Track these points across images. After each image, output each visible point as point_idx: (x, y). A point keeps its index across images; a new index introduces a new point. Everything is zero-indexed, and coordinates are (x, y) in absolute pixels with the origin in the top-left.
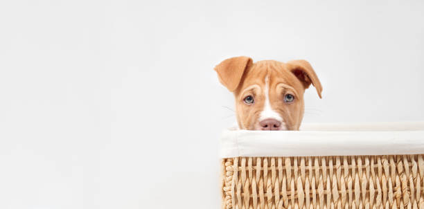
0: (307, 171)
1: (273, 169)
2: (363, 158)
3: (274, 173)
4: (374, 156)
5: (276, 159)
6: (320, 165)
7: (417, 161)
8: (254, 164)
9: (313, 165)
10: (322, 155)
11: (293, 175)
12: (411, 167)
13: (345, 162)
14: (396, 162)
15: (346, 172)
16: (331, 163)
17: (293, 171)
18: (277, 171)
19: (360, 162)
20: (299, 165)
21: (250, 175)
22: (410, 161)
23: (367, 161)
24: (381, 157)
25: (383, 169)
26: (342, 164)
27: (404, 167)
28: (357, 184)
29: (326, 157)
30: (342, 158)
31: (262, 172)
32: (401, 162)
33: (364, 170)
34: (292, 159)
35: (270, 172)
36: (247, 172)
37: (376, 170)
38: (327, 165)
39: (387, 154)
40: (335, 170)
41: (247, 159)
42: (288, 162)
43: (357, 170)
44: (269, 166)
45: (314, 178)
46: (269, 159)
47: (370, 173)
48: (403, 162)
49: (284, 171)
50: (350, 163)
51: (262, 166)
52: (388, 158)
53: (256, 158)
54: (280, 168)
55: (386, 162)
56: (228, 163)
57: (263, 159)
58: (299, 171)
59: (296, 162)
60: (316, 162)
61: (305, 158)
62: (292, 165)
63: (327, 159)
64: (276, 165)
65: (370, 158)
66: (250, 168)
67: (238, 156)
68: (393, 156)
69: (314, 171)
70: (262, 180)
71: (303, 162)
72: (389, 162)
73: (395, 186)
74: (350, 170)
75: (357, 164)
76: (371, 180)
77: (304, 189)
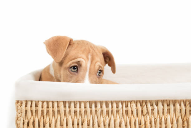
0: (75, 112)
1: (51, 109)
2: (117, 103)
3: (51, 112)
4: (125, 101)
5: (53, 102)
6: (85, 107)
7: (157, 105)
8: (36, 106)
9: (80, 107)
10: (87, 100)
11: (65, 114)
12: (153, 110)
13: (104, 106)
14: (141, 106)
15: (105, 113)
16: (93, 106)
17: (65, 111)
18: (53, 111)
19: (115, 105)
20: (69, 107)
21: (34, 113)
22: (152, 105)
23: (120, 105)
24: (131, 102)
25: (132, 111)
26: (101, 107)
27: (147, 109)
28: (112, 122)
29: (90, 102)
30: (101, 103)
31: (42, 112)
32: (145, 106)
33: (118, 111)
34: (65, 103)
35: (48, 112)
36: (31, 111)
37: (127, 112)
38: (91, 107)
39: (135, 100)
40: (96, 111)
41: (32, 102)
42: (62, 105)
43: (112, 112)
44: (48, 107)
45: (80, 117)
46: (48, 102)
47: (122, 114)
48: (147, 106)
49: (59, 112)
50: (107, 107)
51: (43, 107)
52: (136, 102)
53: (38, 101)
54: (56, 109)
55: (134, 105)
56: (19, 104)
57: (43, 102)
58: (70, 112)
59: (67, 105)
60: (83, 105)
61: (74, 102)
62: (65, 107)
63: (90, 103)
64: (53, 107)
65: (122, 102)
66: (34, 108)
67: (25, 100)
68: (140, 101)
69: (80, 111)
70: (42, 118)
71: (72, 105)
72: (137, 106)
73: (141, 124)
74: (108, 112)
75: (112, 107)
76: (123, 120)
77: (73, 124)
